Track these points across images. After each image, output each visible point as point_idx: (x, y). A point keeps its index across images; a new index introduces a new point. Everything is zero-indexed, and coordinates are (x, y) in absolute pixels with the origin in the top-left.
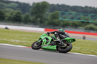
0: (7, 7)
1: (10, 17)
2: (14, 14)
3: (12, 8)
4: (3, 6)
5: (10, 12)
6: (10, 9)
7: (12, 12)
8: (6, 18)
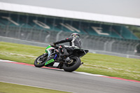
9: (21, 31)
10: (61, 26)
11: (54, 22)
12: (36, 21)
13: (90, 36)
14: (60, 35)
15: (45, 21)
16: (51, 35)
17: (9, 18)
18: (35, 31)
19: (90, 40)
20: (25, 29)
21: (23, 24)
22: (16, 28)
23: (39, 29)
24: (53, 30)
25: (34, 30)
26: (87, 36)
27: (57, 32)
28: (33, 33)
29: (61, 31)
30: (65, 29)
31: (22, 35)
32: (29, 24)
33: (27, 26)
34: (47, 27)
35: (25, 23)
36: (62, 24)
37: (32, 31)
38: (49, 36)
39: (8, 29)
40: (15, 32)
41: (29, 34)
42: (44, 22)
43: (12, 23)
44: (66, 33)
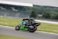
0: (52, 10)
1: (54, 17)
2: (56, 15)
3: (55, 11)
4: (49, 9)
5: (54, 14)
6: (54, 12)
7: (55, 14)
8: (51, 17)
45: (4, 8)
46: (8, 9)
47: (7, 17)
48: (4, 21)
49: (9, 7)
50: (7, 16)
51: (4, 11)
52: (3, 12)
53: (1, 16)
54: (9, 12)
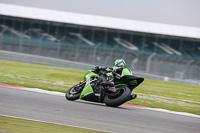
9: (97, 54)
10: (153, 46)
11: (144, 40)
12: (117, 40)
13: (196, 60)
14: (152, 59)
15: (131, 39)
16: (140, 59)
17: (79, 35)
18: (117, 54)
19: (196, 67)
20: (102, 50)
21: (100, 44)
22: (89, 49)
23: (121, 50)
24: (143, 52)
25: (114, 51)
26: (192, 61)
27: (148, 55)
28: (114, 56)
29: (154, 54)
30: (160, 51)
31: (98, 58)
32: (108, 43)
33: (105, 47)
34: (134, 48)
35: (102, 42)
36: (156, 44)
37: (112, 53)
38: (136, 60)
39: (77, 50)
40: (88, 54)
41: (108, 58)
42: (129, 41)
43: (84, 42)
44: (162, 56)
45: (177, 49)
46: (189, 52)
47: (187, 80)
48: (174, 95)
49: (193, 49)
50: (184, 78)
51: (174, 62)
52: (171, 64)
53: (166, 79)
54: (192, 64)
